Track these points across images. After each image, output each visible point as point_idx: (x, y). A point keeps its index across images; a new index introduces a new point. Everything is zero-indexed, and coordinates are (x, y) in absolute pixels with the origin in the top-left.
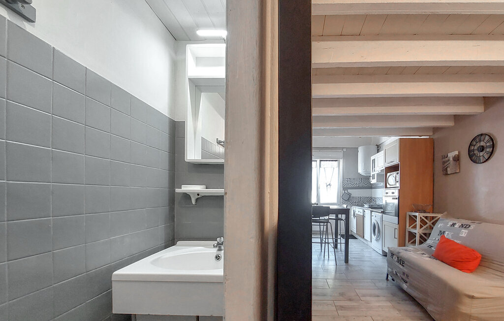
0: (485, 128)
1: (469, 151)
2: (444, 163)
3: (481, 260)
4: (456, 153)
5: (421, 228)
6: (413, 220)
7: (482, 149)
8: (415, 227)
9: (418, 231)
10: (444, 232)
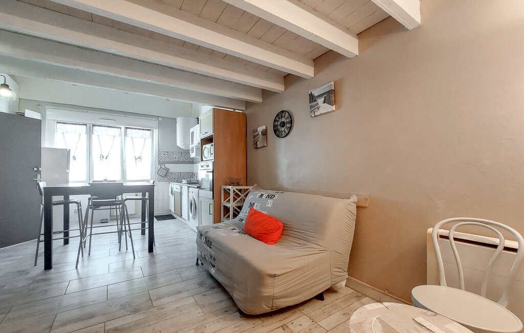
0: (285, 106)
1: (274, 126)
2: (255, 137)
3: (283, 229)
4: (264, 127)
5: (234, 201)
6: (227, 193)
7: (283, 124)
8: (229, 201)
9: (232, 205)
10: (254, 204)
